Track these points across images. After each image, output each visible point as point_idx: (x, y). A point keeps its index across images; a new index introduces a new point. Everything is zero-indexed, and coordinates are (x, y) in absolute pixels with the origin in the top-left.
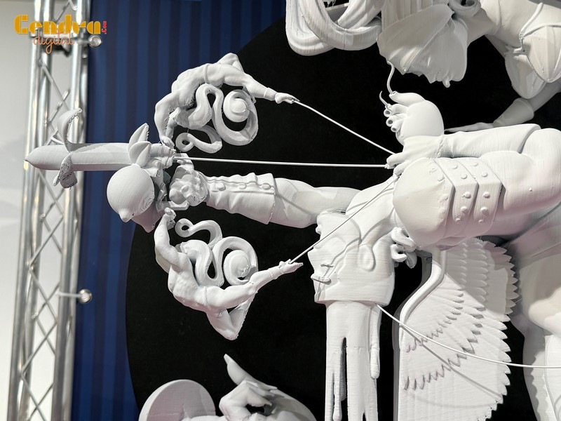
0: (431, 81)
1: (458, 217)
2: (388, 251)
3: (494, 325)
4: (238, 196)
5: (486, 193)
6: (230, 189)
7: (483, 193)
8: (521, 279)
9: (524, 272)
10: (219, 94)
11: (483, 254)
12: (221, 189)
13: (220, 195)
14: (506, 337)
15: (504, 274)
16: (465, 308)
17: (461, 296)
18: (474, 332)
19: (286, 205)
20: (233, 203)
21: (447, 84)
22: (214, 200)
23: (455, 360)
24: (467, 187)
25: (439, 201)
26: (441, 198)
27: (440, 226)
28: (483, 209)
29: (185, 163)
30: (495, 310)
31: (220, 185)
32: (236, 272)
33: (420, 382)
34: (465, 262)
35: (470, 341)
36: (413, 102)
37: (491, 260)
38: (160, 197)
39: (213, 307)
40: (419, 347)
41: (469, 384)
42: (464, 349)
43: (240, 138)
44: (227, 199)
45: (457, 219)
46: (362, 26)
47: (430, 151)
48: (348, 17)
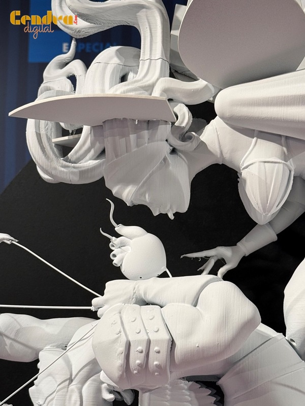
0: (156, 213)
1: (135, 370)
2: (98, 391)
5: (156, 348)
7: (154, 348)
19: (8, 342)
21: (171, 217)
24: (139, 342)
25: (117, 354)
26: (118, 352)
27: (121, 377)
28: (156, 363)
36: (136, 236)
37: (195, 401)
45: (135, 372)
46: (90, 159)
47: (125, 297)
48: (76, 152)
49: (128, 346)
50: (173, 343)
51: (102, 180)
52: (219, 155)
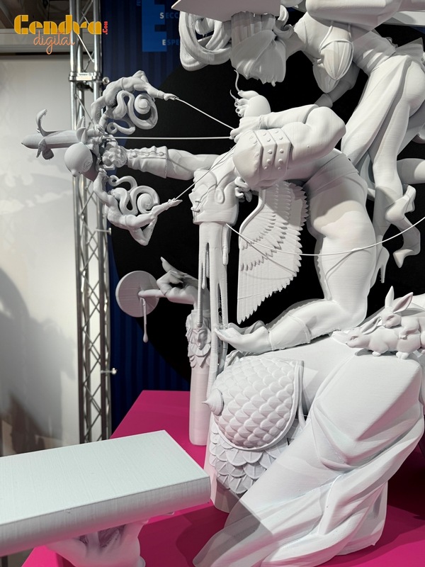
0: (264, 82)
1: (266, 166)
2: (233, 192)
3: (294, 232)
4: (145, 160)
5: (281, 150)
6: (140, 156)
7: (280, 150)
8: (311, 205)
9: (312, 201)
10: (131, 96)
11: (289, 191)
12: (134, 157)
13: (134, 160)
14: (300, 239)
15: (300, 203)
16: (276, 223)
17: (274, 216)
18: (281, 237)
19: (175, 165)
20: (142, 165)
21: (274, 84)
22: (131, 164)
23: (270, 253)
24: (269, 147)
25: (254, 157)
27: (256, 172)
28: (280, 160)
29: (112, 141)
30: (294, 224)
31: (134, 154)
32: (144, 206)
33: (250, 266)
34: (277, 196)
35: (279, 242)
36: (251, 97)
37: (293, 194)
38: (97, 163)
39: (130, 226)
40: (249, 247)
41: (277, 267)
42: (275, 247)
43: (146, 124)
44: (138, 163)
45: (265, 168)
46: (221, 48)
47: (254, 126)
48: (211, 43)
49: (262, 149)
50: (291, 147)
51: (229, 61)
52: (305, 42)
